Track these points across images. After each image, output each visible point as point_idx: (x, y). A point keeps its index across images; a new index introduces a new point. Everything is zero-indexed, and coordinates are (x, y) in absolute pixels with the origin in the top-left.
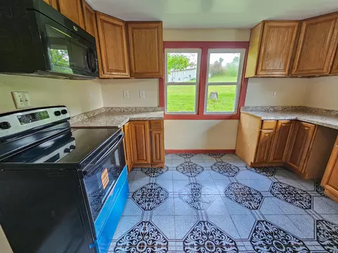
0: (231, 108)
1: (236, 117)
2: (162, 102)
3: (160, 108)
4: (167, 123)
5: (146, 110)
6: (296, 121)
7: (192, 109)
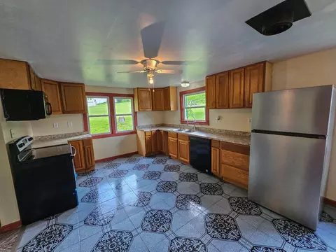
0: (131, 128)
1: (135, 132)
2: (86, 128)
3: (85, 133)
4: (94, 141)
5: (75, 135)
6: (158, 130)
7: (108, 131)
